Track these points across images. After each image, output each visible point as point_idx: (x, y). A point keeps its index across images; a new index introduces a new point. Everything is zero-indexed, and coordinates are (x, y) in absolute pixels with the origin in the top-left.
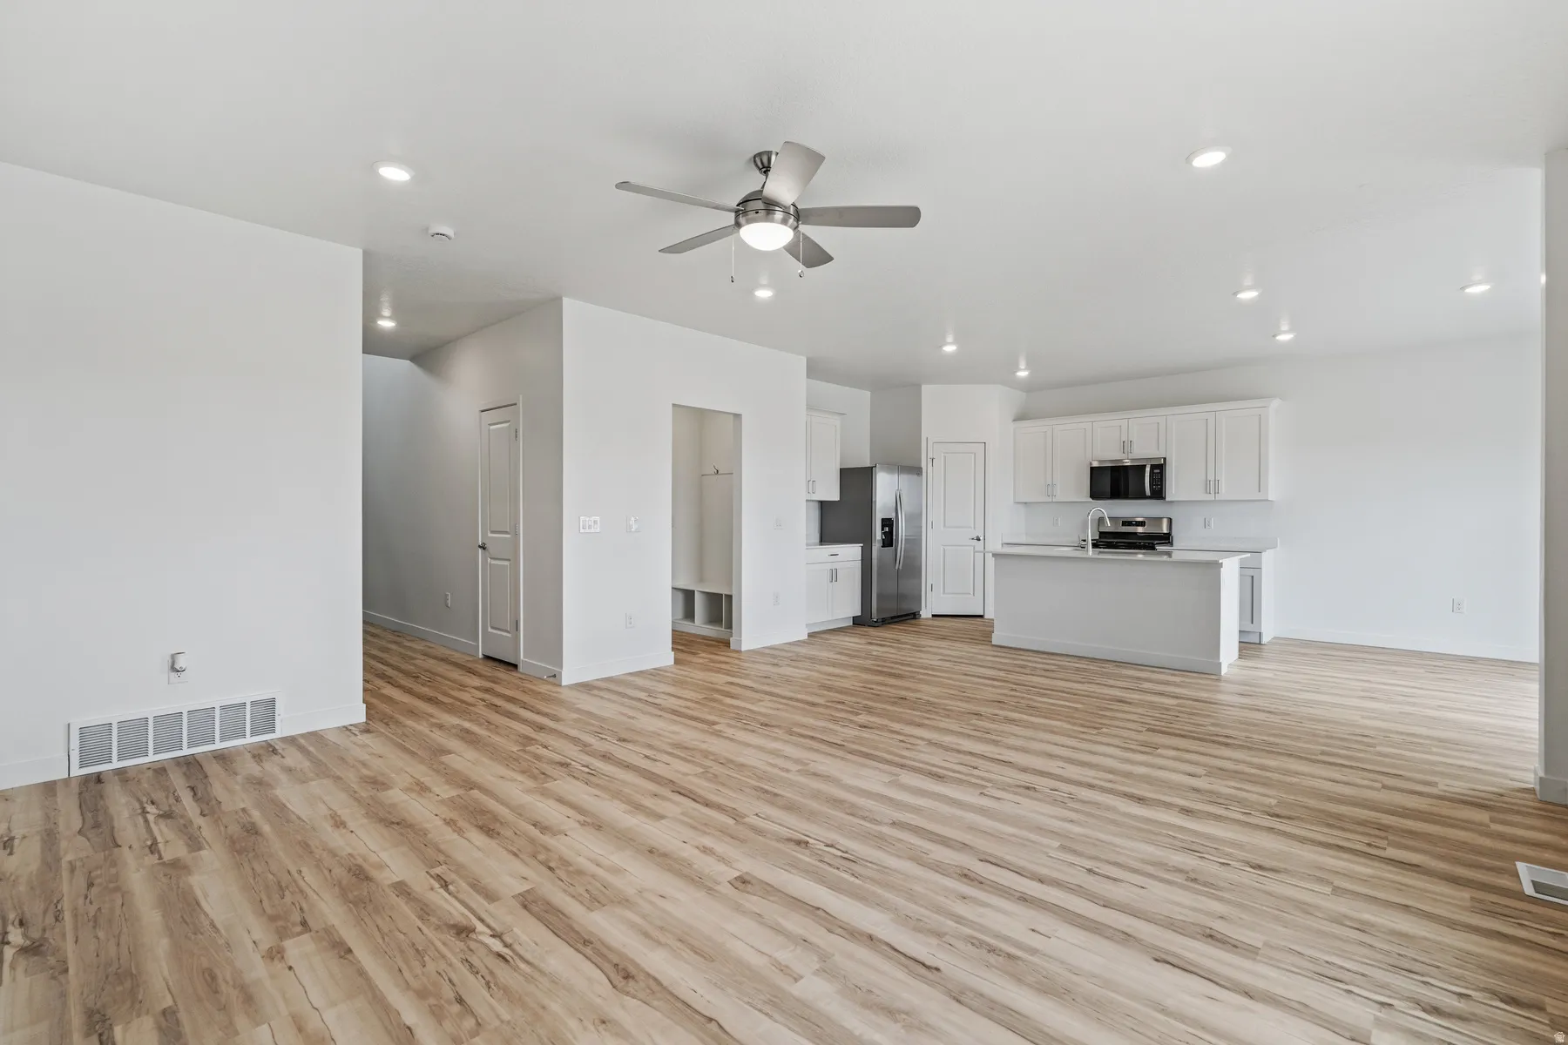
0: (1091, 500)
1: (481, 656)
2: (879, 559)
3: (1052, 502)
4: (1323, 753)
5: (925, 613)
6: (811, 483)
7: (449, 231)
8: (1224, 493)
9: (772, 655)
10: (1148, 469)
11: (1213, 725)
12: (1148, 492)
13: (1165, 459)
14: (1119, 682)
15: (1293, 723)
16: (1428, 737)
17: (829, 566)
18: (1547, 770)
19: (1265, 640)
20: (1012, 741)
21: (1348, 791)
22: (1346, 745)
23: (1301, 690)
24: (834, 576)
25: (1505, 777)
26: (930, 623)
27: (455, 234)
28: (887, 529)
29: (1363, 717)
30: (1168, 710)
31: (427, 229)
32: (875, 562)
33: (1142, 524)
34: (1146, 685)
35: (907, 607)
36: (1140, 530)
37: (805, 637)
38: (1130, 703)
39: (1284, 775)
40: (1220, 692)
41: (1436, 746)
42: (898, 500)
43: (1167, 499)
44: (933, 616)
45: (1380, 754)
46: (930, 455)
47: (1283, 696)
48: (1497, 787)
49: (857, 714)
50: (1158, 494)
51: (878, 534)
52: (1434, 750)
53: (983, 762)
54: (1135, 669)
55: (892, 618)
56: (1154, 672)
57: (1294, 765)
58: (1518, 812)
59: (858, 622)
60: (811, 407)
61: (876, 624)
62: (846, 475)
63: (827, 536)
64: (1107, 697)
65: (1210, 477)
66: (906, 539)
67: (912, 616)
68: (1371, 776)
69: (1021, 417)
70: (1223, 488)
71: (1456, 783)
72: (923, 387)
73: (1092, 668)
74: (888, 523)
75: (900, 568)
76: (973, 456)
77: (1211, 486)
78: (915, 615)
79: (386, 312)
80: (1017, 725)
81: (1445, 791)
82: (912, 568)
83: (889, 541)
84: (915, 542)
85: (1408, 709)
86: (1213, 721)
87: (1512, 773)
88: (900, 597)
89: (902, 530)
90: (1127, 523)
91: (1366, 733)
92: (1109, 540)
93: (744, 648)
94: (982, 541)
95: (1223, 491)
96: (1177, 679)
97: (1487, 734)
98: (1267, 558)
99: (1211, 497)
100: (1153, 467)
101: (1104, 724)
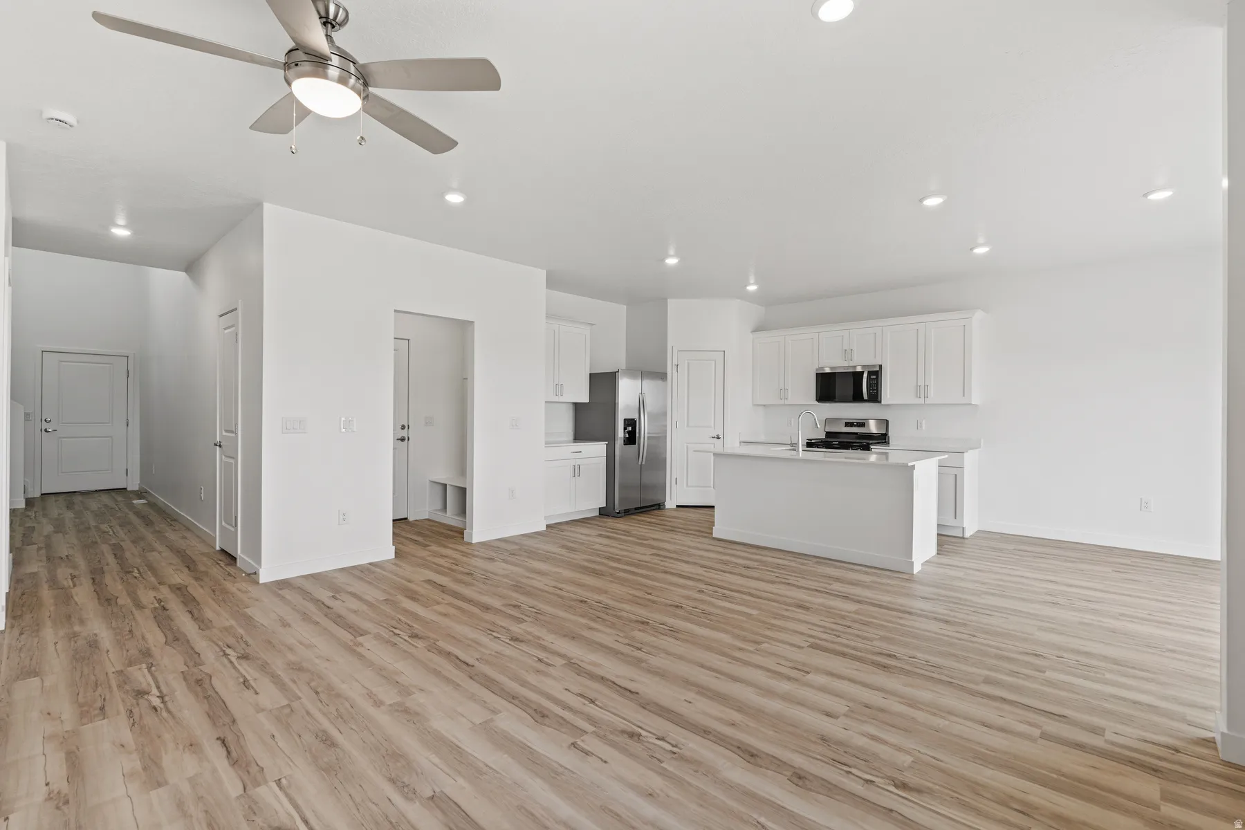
0: (817, 403)
1: (218, 548)
2: (622, 457)
3: (785, 405)
4: (988, 681)
5: (670, 504)
6: (559, 388)
7: (70, 119)
8: (933, 397)
9: (494, 548)
10: (865, 375)
11: (882, 638)
12: (865, 397)
13: (880, 366)
14: (810, 583)
15: (966, 637)
16: (1105, 658)
17: (573, 462)
18: (1230, 726)
19: (967, 535)
20: (657, 661)
21: (998, 741)
22: (1015, 668)
23: (986, 593)
24: (576, 471)
25: (1183, 720)
26: (675, 514)
27: (78, 122)
28: (630, 429)
29: (1041, 629)
30: (843, 617)
31: (41, 113)
32: (617, 458)
34: (836, 586)
35: (651, 498)
37: (544, 528)
38: (808, 609)
39: (935, 714)
40: (907, 595)
41: (1111, 671)
42: (642, 404)
43: (882, 403)
44: (677, 506)
45: (1050, 683)
46: (675, 362)
47: (966, 600)
48: (1171, 736)
49: (519, 620)
50: (875, 398)
51: (621, 433)
52: (1108, 676)
53: (606, 691)
54: (836, 567)
55: (636, 509)
56: (851, 570)
57: (950, 699)
58: (1196, 781)
59: (603, 513)
60: (550, 316)
61: (619, 515)
62: (594, 378)
63: (581, 434)
64: (788, 600)
66: (648, 437)
67: (657, 507)
68: (1032, 716)
69: (759, 329)
70: (931, 392)
71: (1128, 730)
72: (669, 300)
73: (793, 564)
74: (631, 424)
75: (644, 463)
76: (714, 362)
77: (921, 390)
78: (659, 506)
79: (121, 221)
80: (676, 639)
81: (1113, 743)
82: (657, 462)
83: (631, 439)
84: (659, 440)
85: (1088, 618)
86: (882, 633)
87: (1192, 714)
88: (642, 487)
89: (645, 429)
91: (1041, 650)
92: (833, 441)
93: (474, 541)
95: (932, 395)
96: (868, 579)
97: (1167, 654)
98: (970, 459)
99: (921, 401)
100: (870, 373)
101: (766, 637)
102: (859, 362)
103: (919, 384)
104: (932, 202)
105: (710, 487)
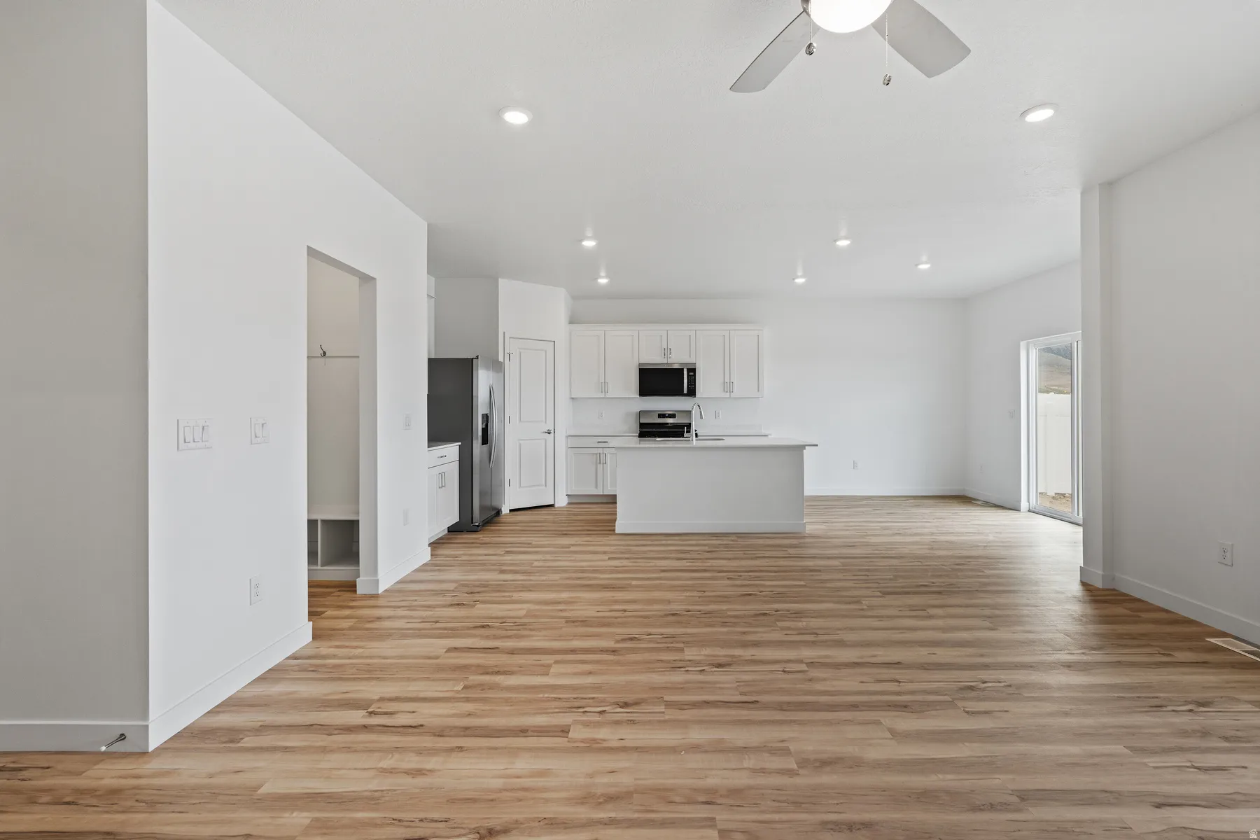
8: (736, 394)
10: (685, 372)
12: (685, 392)
33: (673, 416)
36: (670, 421)
44: (511, 511)
50: (692, 392)
65: (727, 380)
77: (727, 386)
90: (662, 416)
94: (552, 434)
100: (689, 370)
102: (676, 359)
103: (726, 381)
104: (843, 243)
105: (542, 485)
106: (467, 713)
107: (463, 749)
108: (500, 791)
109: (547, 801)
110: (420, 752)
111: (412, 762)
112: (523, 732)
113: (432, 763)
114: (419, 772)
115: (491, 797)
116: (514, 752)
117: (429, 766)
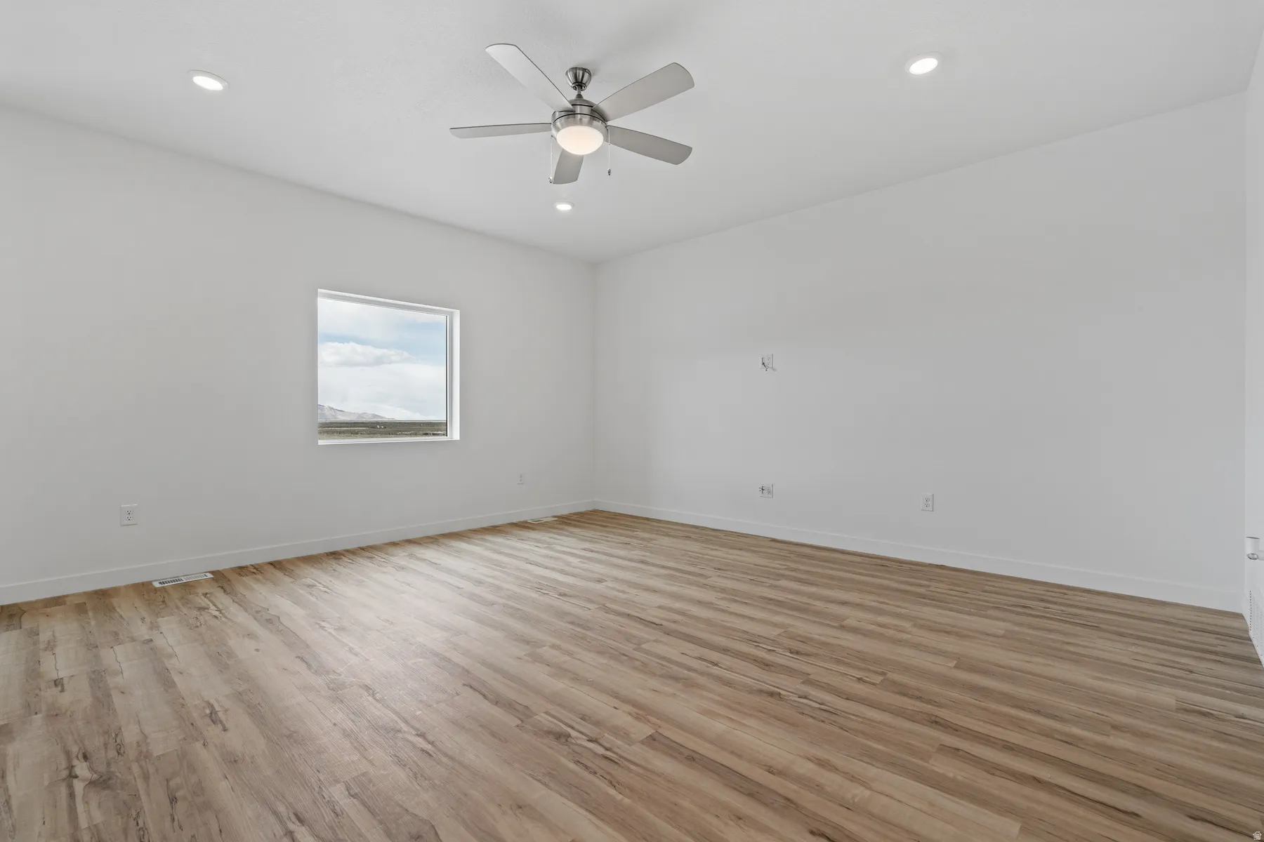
106: (740, 822)
107: (768, 768)
108: (751, 715)
109: (720, 695)
110: (819, 789)
111: (830, 780)
112: (692, 759)
113: (806, 768)
114: (822, 763)
115: (760, 714)
116: (719, 742)
117: (811, 765)
